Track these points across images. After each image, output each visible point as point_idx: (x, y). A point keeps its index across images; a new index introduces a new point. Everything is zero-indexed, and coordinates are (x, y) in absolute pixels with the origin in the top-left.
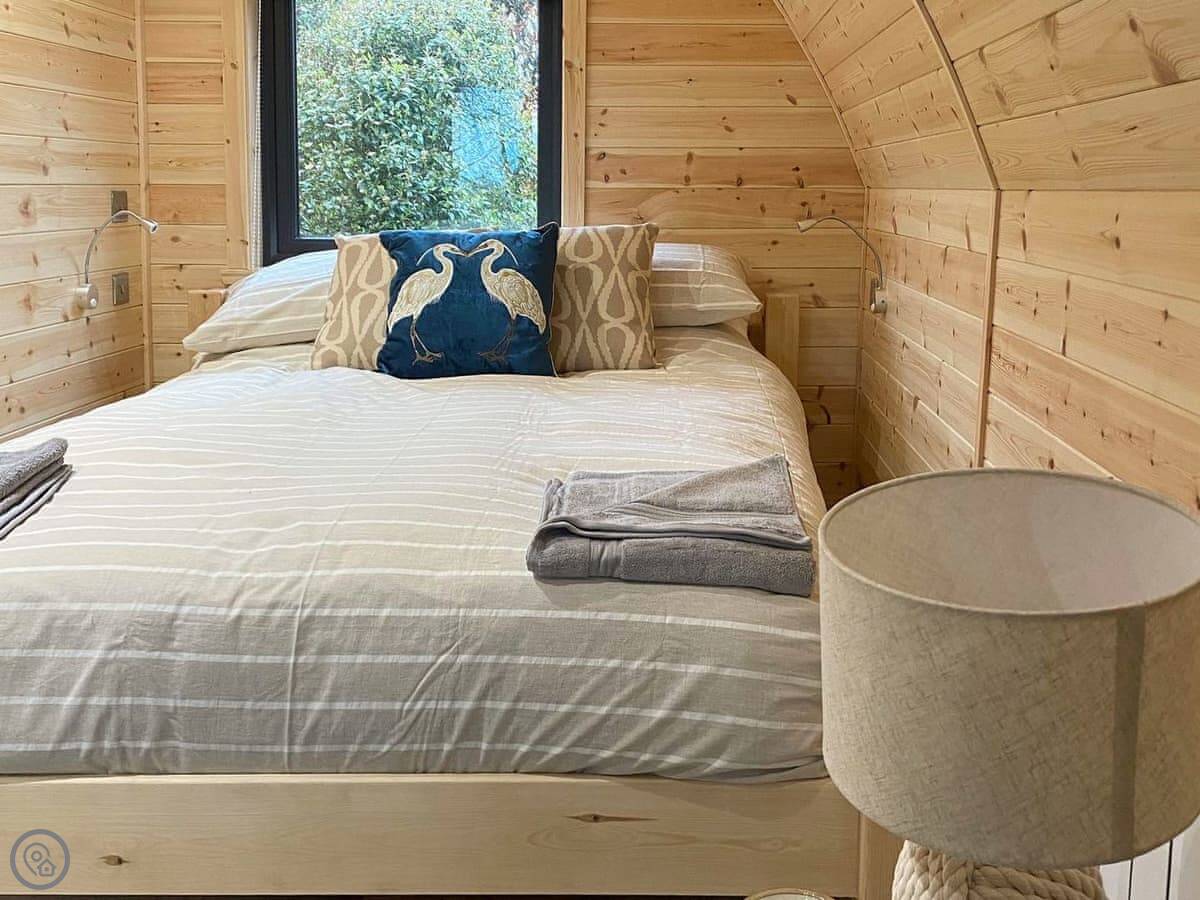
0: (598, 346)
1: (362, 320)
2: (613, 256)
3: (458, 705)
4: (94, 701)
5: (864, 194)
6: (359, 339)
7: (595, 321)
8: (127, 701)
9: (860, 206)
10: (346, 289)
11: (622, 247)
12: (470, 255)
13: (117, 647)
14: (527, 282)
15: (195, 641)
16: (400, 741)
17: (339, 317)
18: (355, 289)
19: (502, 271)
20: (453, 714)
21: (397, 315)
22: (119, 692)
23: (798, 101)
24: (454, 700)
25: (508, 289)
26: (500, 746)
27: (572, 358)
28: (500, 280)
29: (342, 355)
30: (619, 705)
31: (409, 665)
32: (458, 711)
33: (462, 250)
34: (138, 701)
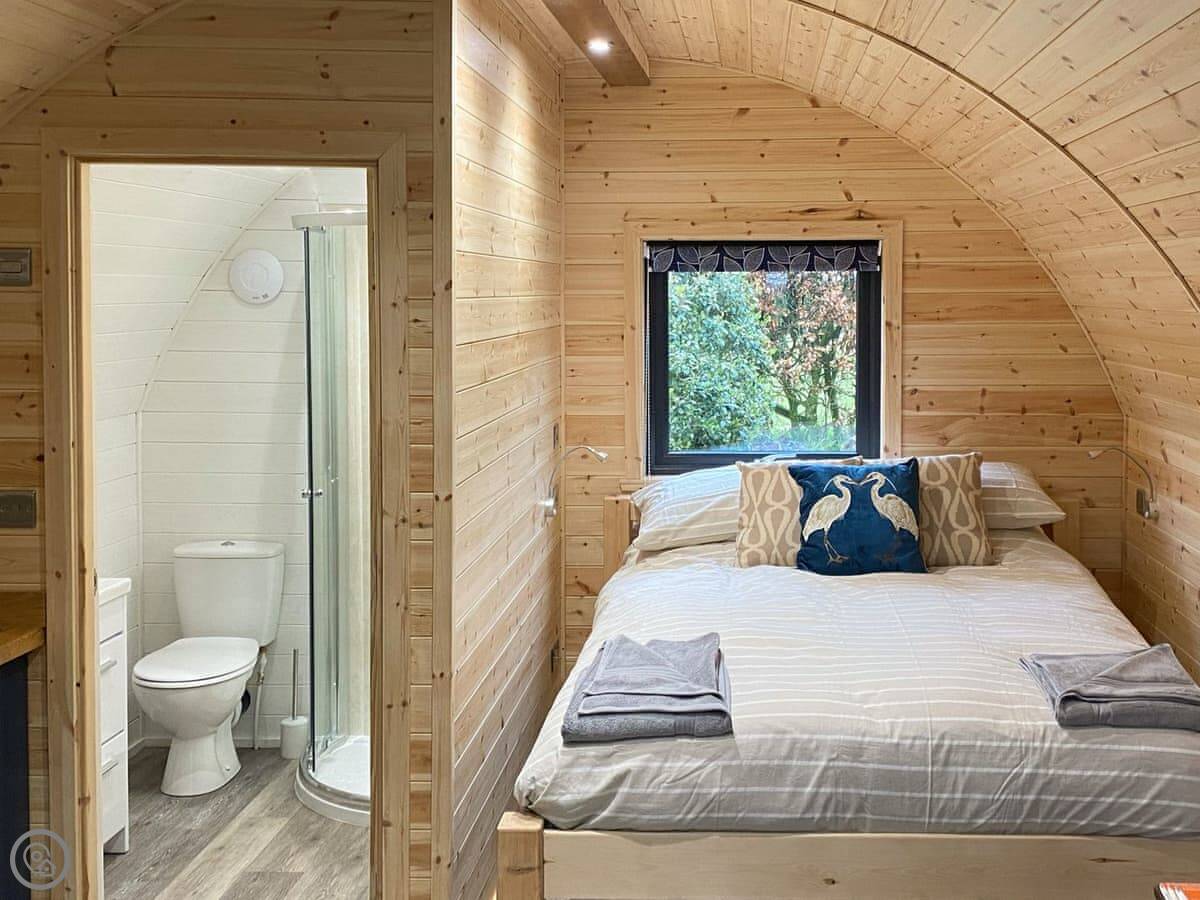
0: (952, 548)
1: (776, 528)
2: (956, 480)
3: (1025, 797)
4: (822, 790)
5: (1123, 421)
6: (776, 543)
7: (948, 529)
8: (841, 790)
9: (1119, 430)
10: (756, 505)
11: (961, 471)
12: (862, 483)
13: (833, 760)
14: (904, 503)
15: (876, 757)
16: (992, 818)
17: (755, 526)
18: (764, 507)
19: (887, 496)
20: (1022, 802)
21: (810, 528)
22: (836, 785)
23: (1069, 350)
24: (1023, 794)
25: (891, 508)
26: (1048, 821)
27: (934, 556)
28: (886, 503)
29: (763, 556)
30: (1120, 796)
31: (996, 774)
32: (1026, 801)
33: (854, 480)
34: (847, 790)
